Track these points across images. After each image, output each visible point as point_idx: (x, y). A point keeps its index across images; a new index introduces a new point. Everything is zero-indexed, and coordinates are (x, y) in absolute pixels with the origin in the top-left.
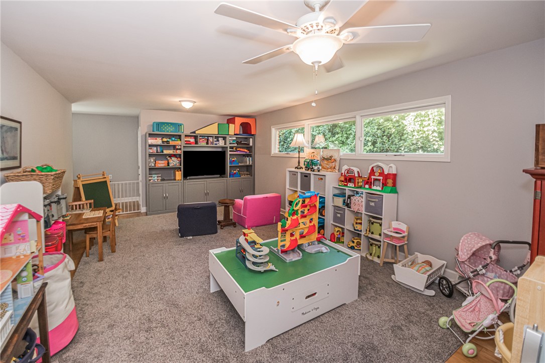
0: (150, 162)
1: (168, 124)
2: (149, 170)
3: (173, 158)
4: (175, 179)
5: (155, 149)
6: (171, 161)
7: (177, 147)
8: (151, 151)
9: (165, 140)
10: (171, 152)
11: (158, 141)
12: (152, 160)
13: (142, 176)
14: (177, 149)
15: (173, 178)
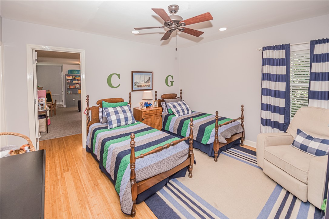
0: (67, 86)
1: (75, 70)
2: (67, 90)
3: (77, 85)
4: (78, 93)
5: (69, 81)
6: (76, 86)
7: (79, 80)
8: (68, 82)
9: (74, 77)
10: (76, 82)
11: (71, 78)
12: (68, 85)
13: (64, 92)
14: (79, 81)
15: (77, 93)
